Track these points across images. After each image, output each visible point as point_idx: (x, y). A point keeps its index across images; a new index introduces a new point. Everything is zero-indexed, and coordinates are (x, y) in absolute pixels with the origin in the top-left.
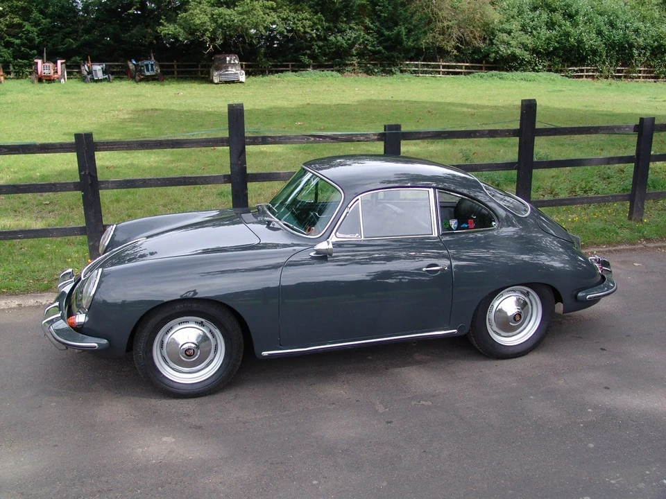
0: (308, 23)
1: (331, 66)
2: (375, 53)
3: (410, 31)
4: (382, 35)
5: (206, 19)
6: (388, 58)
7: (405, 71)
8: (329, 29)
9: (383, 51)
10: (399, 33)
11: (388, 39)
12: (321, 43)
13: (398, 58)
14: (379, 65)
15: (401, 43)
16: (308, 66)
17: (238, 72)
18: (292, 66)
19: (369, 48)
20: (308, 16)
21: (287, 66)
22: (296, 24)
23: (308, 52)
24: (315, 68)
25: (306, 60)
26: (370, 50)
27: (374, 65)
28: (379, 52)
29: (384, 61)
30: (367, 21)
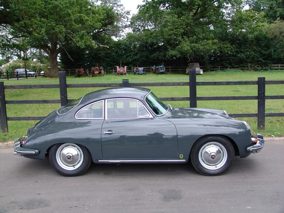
0: (229, 49)
1: (238, 68)
2: (258, 61)
3: (275, 51)
4: (262, 53)
5: (189, 48)
6: (264, 64)
7: (272, 69)
8: (237, 52)
9: (262, 60)
10: (270, 52)
11: (265, 55)
12: (233, 58)
13: (269, 63)
14: (260, 67)
15: (271, 57)
16: (227, 68)
17: (200, 70)
18: (220, 68)
19: (256, 59)
20: (229, 46)
21: (218, 68)
22: (224, 50)
23: (228, 61)
24: (230, 68)
25: (227, 65)
26: (256, 60)
27: (258, 66)
28: (261, 61)
29: (263, 64)
30: (255, 47)
